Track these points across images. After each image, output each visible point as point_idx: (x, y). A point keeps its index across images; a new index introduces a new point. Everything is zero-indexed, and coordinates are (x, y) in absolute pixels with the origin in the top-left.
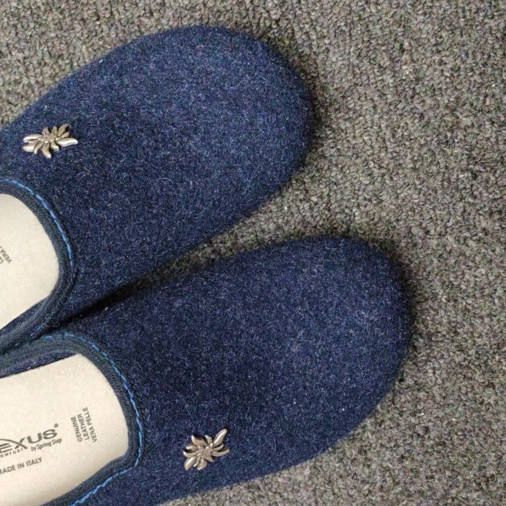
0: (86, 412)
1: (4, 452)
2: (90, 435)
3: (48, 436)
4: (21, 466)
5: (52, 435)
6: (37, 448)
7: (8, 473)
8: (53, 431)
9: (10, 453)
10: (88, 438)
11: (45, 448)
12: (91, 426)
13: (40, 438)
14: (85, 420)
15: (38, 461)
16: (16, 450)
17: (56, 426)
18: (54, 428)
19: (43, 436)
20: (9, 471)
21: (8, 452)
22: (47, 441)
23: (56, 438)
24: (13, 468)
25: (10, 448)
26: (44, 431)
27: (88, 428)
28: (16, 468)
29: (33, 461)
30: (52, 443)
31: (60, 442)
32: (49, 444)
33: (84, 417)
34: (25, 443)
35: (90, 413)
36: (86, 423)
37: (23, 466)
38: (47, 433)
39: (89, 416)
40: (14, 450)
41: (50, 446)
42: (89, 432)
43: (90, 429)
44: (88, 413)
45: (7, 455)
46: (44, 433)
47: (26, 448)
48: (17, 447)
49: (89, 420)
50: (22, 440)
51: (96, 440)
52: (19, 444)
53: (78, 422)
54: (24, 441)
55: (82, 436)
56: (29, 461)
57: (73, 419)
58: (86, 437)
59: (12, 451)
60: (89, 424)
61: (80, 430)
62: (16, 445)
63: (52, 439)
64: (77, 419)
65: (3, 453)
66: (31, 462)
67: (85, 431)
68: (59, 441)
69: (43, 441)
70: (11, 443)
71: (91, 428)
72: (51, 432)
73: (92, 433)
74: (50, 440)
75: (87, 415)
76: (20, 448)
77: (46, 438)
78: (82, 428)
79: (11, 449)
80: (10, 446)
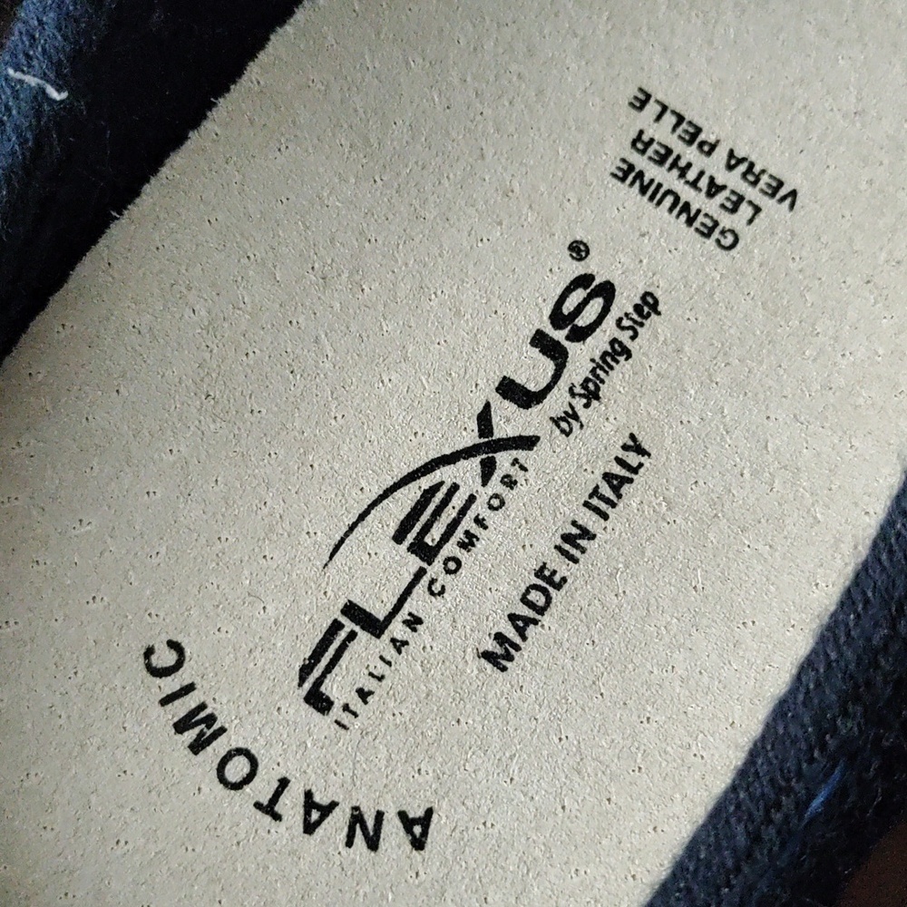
0: (651, 108)
1: (445, 538)
2: (752, 193)
3: (583, 321)
4: (575, 541)
5: (596, 305)
6: (579, 403)
7: (546, 619)
8: (583, 281)
9: (479, 522)
10: (757, 210)
11: (617, 381)
12: (721, 154)
13: (555, 352)
14: (678, 147)
15: (633, 459)
16: (495, 485)
17: (579, 250)
18: (578, 269)
19: (560, 335)
20: (541, 611)
21: (467, 523)
22: (598, 343)
23: (624, 303)
24: (548, 581)
25: (458, 501)
26: (547, 311)
27: (715, 166)
28: (562, 567)
29: (608, 477)
30: (624, 337)
31: (654, 307)
32: (618, 351)
33: (663, 133)
34: (509, 421)
35: (674, 104)
36: (690, 154)
37: (587, 534)
38: (569, 306)
39: (680, 119)
40: (484, 494)
41: (628, 354)
42: (733, 180)
43: (730, 167)
44: (664, 108)
45: (469, 542)
46: (558, 318)
47: (528, 442)
48: (488, 469)
49: (693, 136)
50: (485, 419)
51: (793, 194)
52: (487, 447)
53: (653, 172)
54: (495, 420)
55: (726, 221)
56: (595, 492)
57: (626, 173)
58: (745, 210)
59: (479, 508)
60: (709, 149)
61: (697, 200)
62: (474, 464)
63: (610, 321)
64: (641, 162)
65: (450, 549)
66: (606, 491)
67: (714, 189)
68: (648, 306)
69: (582, 357)
70: (446, 474)
71: (733, 161)
72: (578, 296)
73: (752, 175)
74: (608, 329)
75: (669, 119)
76: (503, 460)
77: (580, 335)
78: (694, 184)
79: (472, 499)
80: (455, 488)
